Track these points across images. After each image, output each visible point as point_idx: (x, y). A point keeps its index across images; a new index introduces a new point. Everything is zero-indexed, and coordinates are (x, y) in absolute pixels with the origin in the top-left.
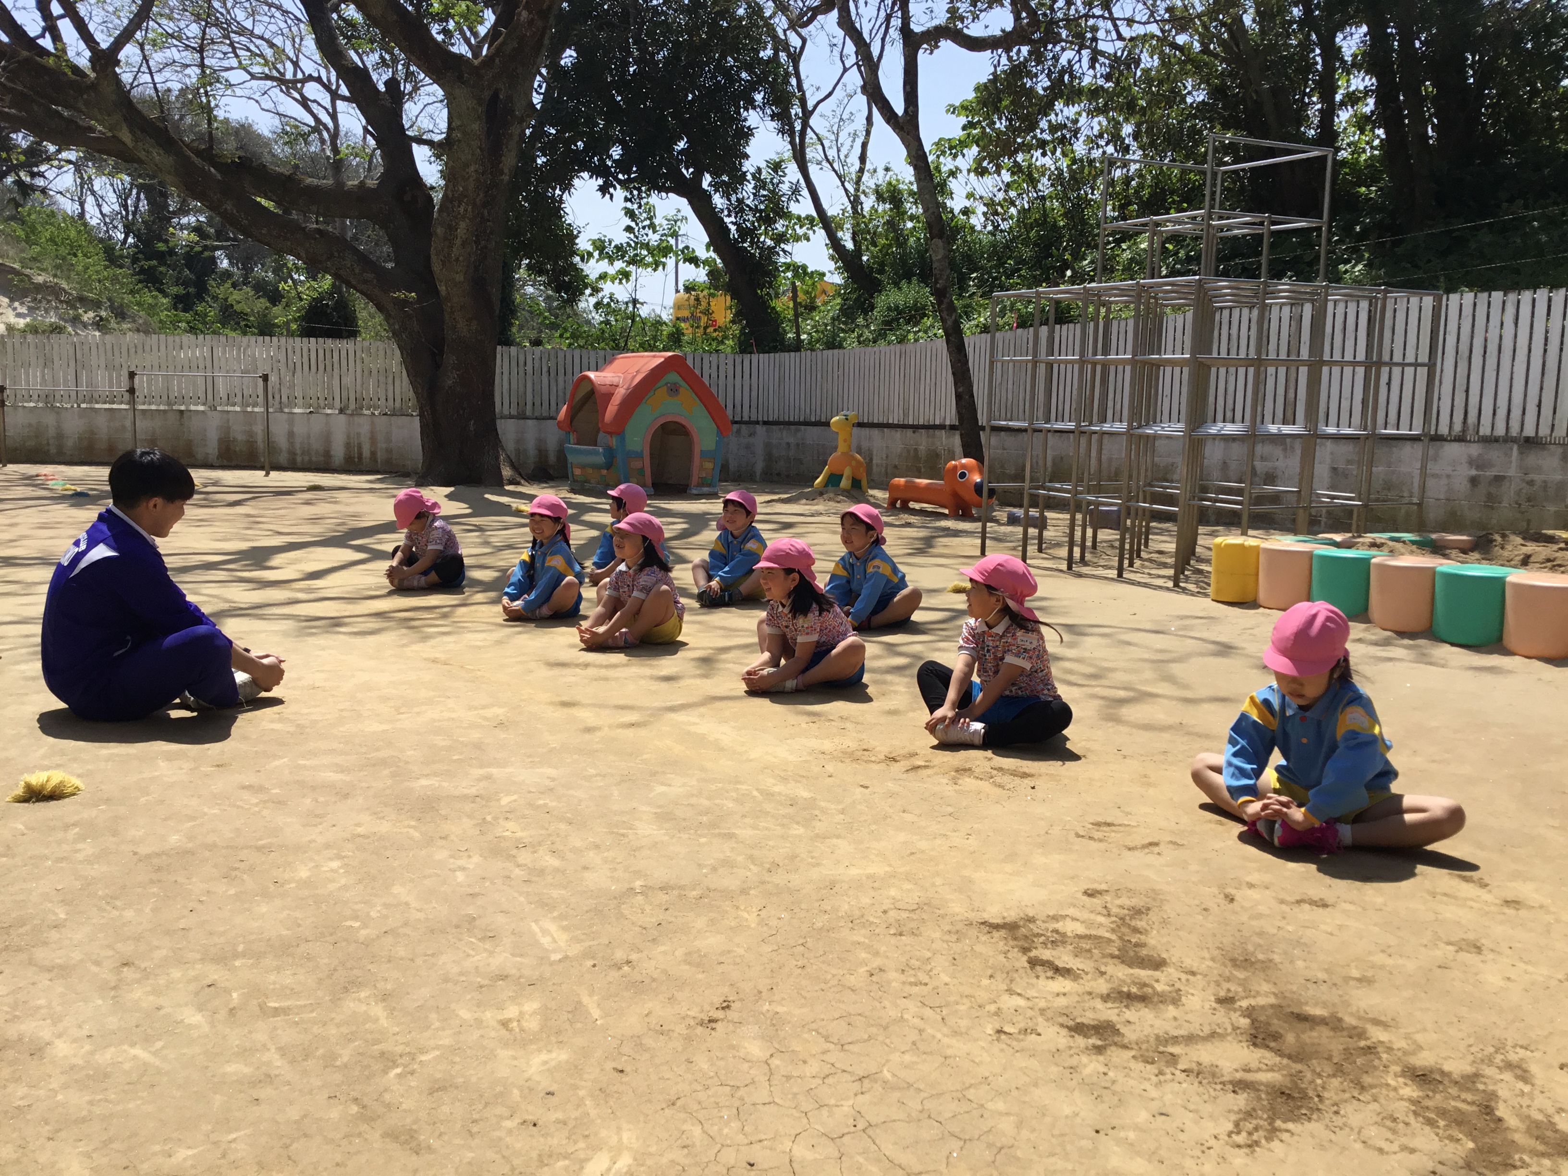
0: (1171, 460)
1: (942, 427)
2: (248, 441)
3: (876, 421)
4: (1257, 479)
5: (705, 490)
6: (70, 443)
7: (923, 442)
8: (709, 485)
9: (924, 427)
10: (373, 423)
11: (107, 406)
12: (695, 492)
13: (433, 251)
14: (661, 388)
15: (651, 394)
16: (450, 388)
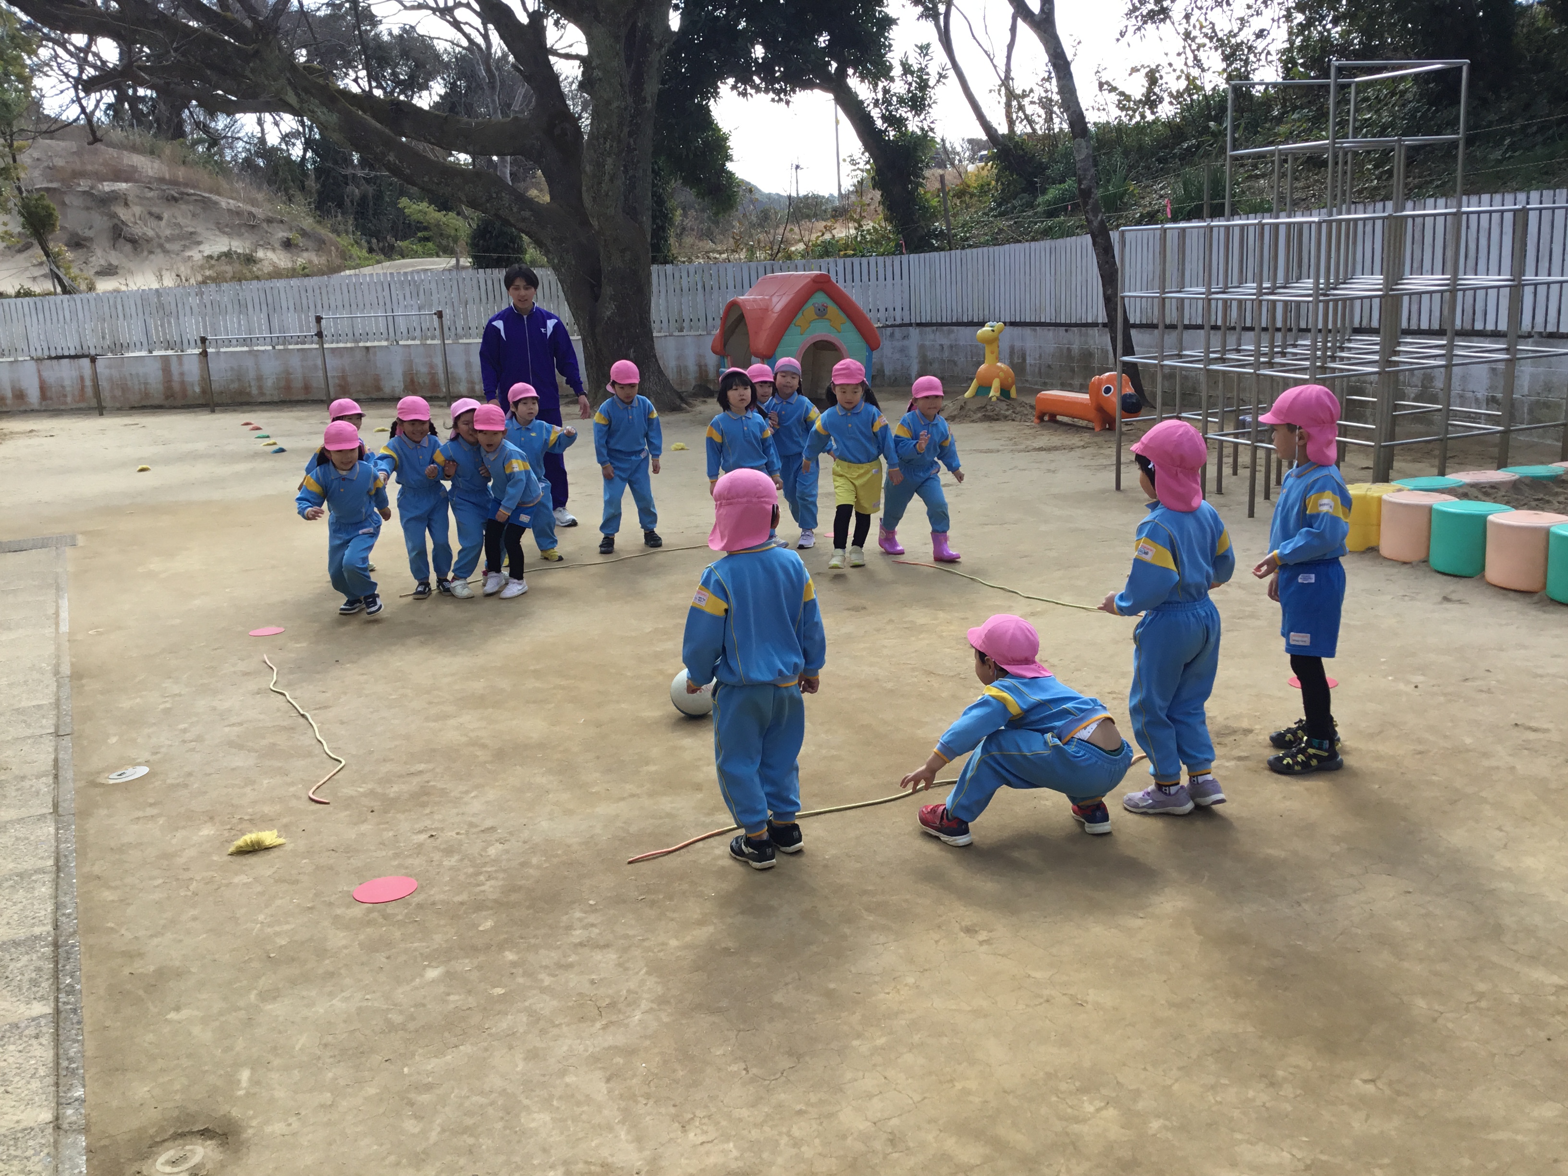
1: (1095, 325)
2: (430, 373)
3: (1028, 320)
6: (269, 383)
7: (1075, 341)
9: (1076, 325)
11: (299, 346)
13: (584, 188)
14: (809, 308)
15: (800, 315)
16: (609, 318)
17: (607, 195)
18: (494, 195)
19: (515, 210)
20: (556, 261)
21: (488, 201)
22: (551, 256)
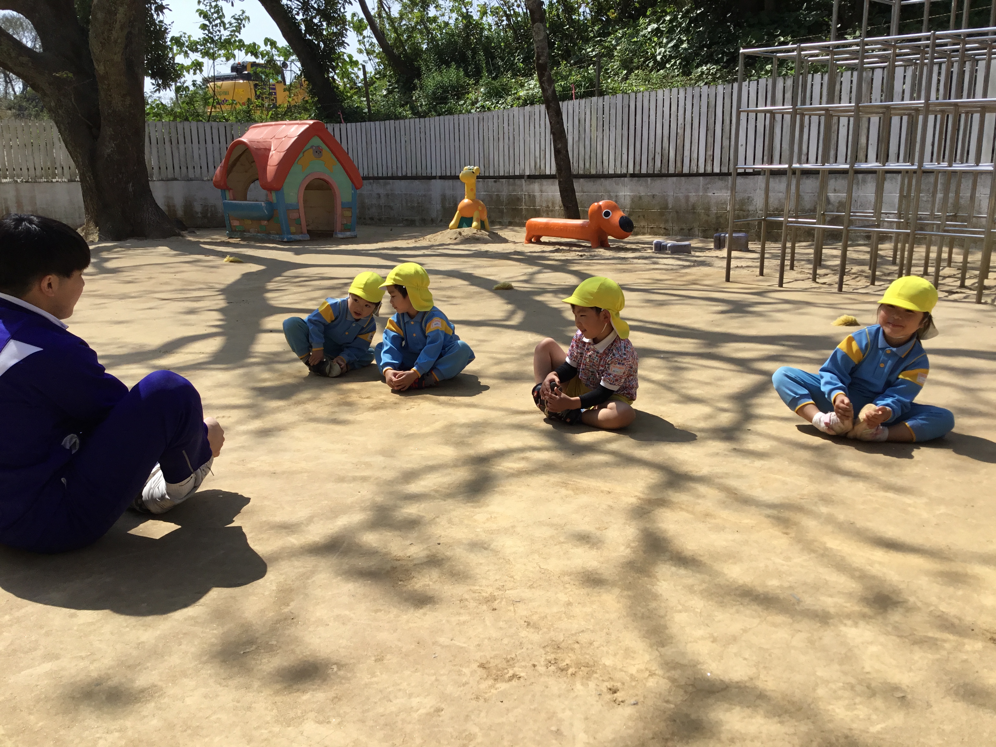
0: (746, 195)
1: (521, 177)
4: (830, 206)
5: (348, 234)
8: (349, 230)
9: (503, 177)
10: (17, 190)
12: (340, 236)
14: (308, 150)
15: (301, 155)
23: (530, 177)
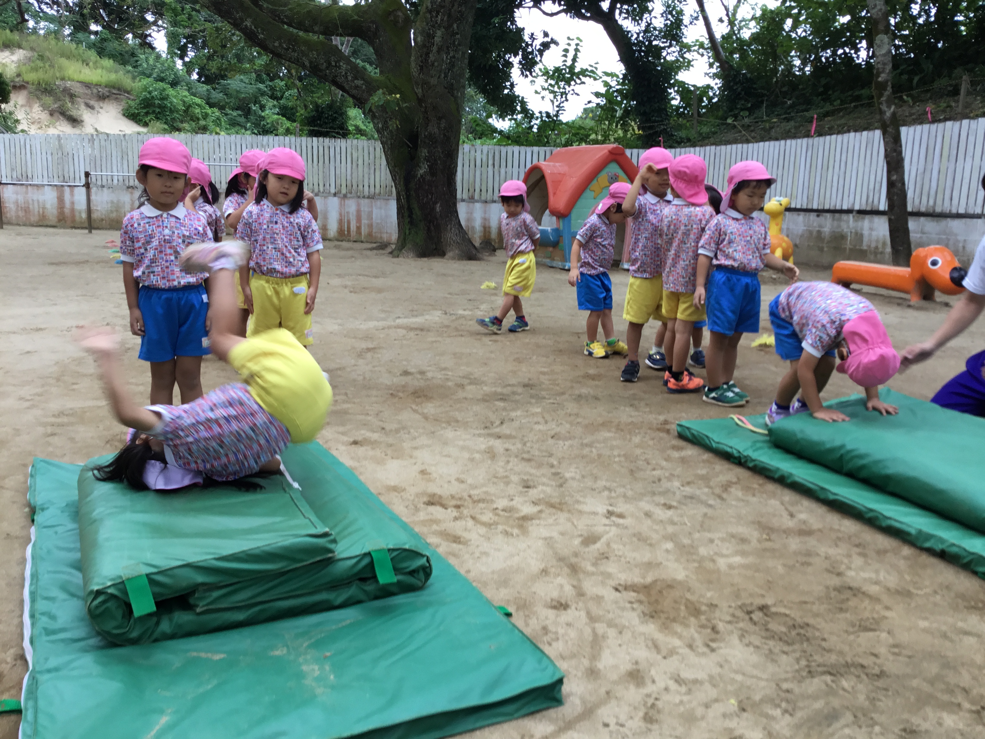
13: (413, 58)
14: (603, 176)
15: (595, 182)
16: (422, 176)
17: (433, 65)
18: (333, 64)
19: (350, 78)
20: (380, 126)
21: (327, 68)
22: (376, 121)
23: (860, 212)
